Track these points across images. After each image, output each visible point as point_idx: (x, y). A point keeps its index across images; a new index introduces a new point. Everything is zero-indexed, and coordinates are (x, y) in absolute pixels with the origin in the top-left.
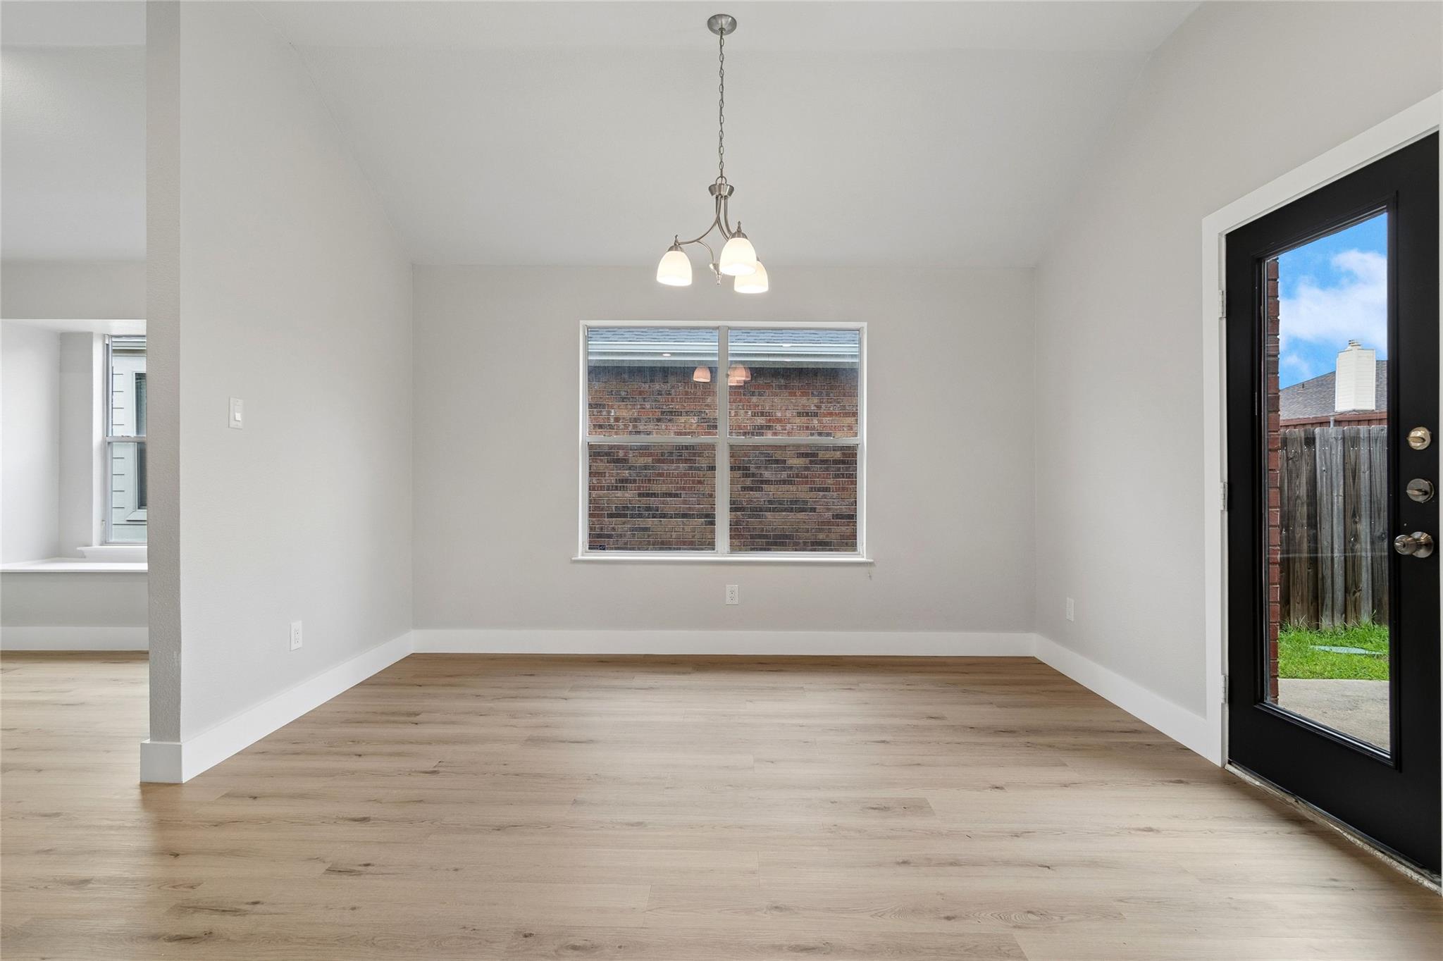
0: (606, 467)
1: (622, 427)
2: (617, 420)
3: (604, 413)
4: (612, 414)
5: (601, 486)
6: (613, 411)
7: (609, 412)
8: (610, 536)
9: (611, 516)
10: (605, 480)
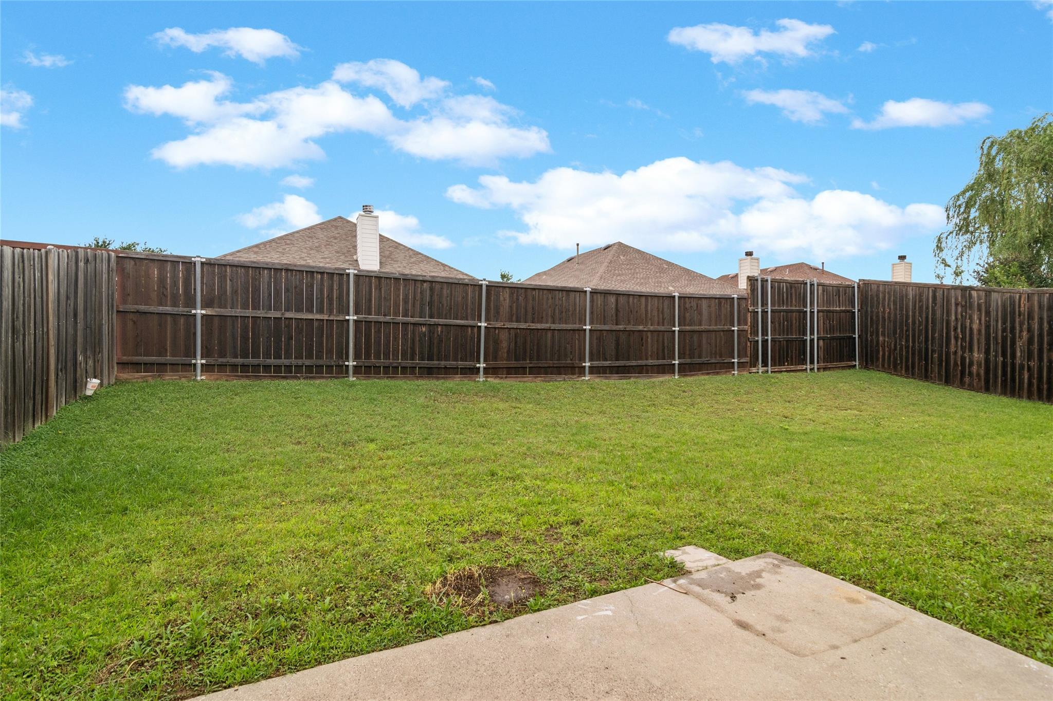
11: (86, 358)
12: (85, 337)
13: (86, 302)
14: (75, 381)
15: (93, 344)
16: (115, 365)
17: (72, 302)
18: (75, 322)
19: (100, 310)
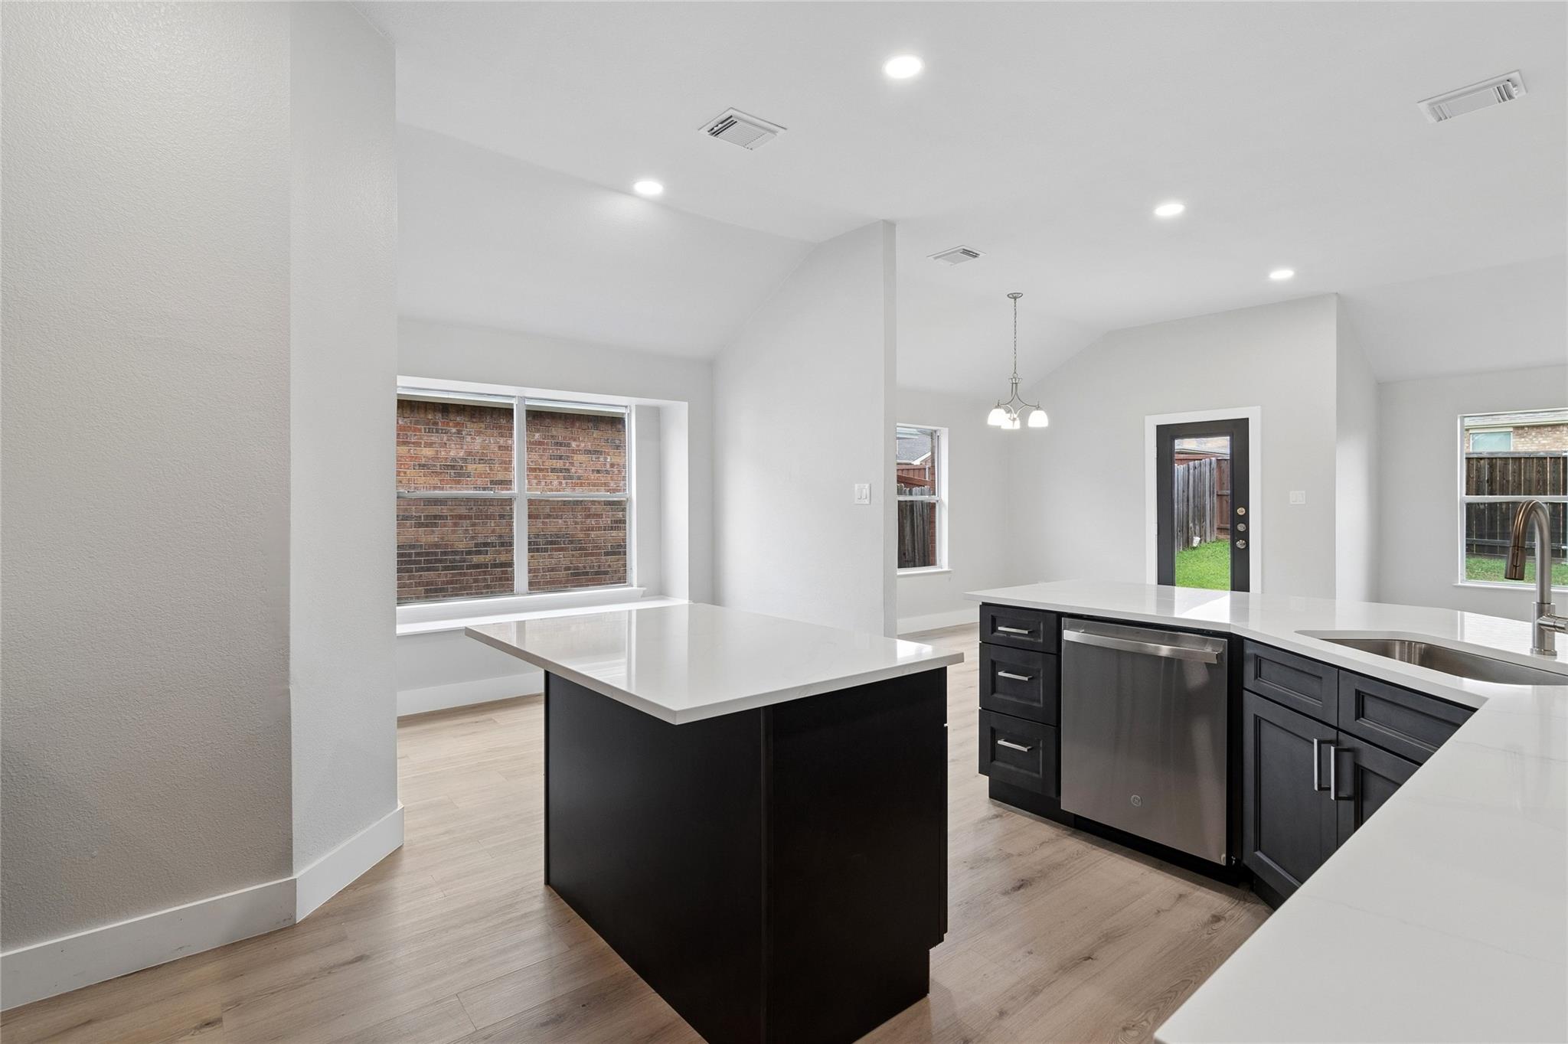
0: (603, 509)
1: (616, 472)
2: (612, 465)
3: (602, 459)
4: (608, 460)
5: (599, 527)
6: (609, 457)
7: (606, 459)
8: (606, 573)
9: (607, 554)
10: (603, 521)
11: (1194, 525)
12: (1194, 513)
13: (1194, 491)
14: (1188, 538)
15: (1200, 516)
16: (1215, 530)
17: (1186, 494)
18: (1188, 504)
19: (1204, 495)
